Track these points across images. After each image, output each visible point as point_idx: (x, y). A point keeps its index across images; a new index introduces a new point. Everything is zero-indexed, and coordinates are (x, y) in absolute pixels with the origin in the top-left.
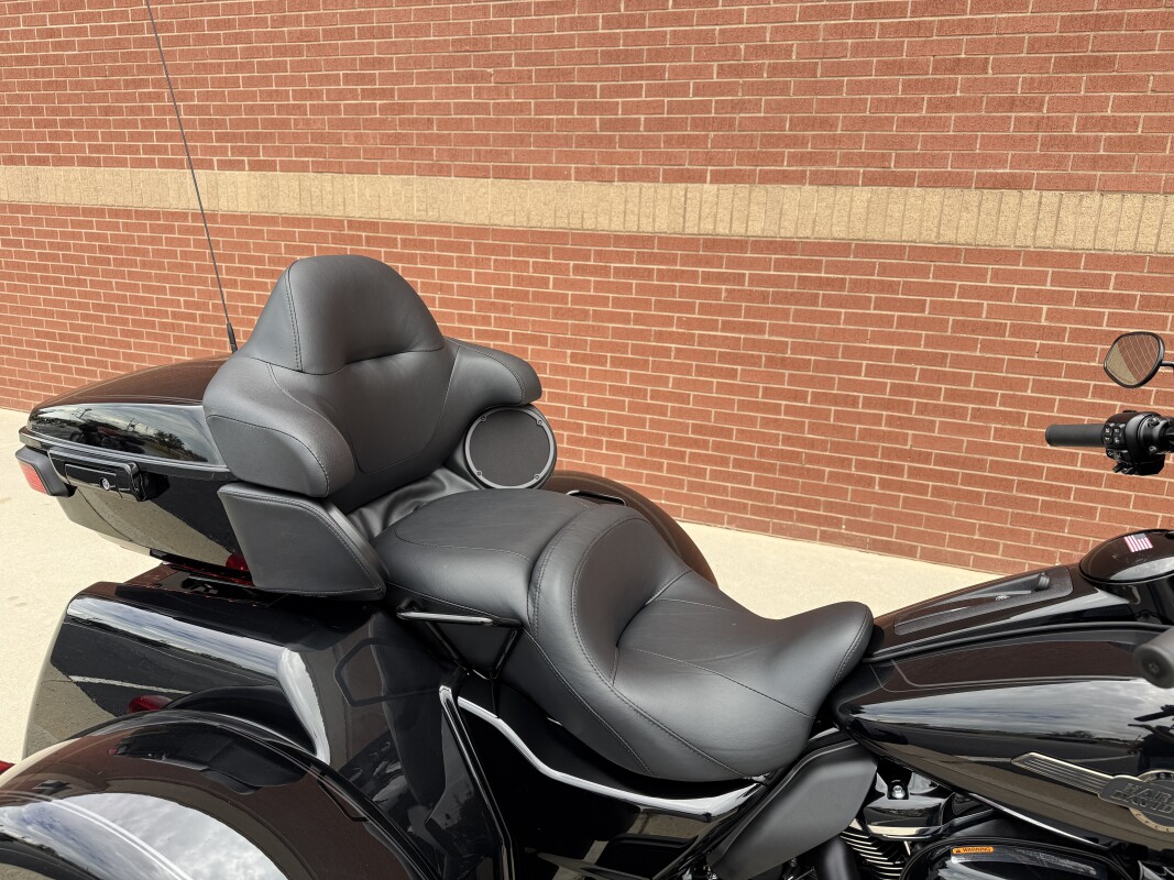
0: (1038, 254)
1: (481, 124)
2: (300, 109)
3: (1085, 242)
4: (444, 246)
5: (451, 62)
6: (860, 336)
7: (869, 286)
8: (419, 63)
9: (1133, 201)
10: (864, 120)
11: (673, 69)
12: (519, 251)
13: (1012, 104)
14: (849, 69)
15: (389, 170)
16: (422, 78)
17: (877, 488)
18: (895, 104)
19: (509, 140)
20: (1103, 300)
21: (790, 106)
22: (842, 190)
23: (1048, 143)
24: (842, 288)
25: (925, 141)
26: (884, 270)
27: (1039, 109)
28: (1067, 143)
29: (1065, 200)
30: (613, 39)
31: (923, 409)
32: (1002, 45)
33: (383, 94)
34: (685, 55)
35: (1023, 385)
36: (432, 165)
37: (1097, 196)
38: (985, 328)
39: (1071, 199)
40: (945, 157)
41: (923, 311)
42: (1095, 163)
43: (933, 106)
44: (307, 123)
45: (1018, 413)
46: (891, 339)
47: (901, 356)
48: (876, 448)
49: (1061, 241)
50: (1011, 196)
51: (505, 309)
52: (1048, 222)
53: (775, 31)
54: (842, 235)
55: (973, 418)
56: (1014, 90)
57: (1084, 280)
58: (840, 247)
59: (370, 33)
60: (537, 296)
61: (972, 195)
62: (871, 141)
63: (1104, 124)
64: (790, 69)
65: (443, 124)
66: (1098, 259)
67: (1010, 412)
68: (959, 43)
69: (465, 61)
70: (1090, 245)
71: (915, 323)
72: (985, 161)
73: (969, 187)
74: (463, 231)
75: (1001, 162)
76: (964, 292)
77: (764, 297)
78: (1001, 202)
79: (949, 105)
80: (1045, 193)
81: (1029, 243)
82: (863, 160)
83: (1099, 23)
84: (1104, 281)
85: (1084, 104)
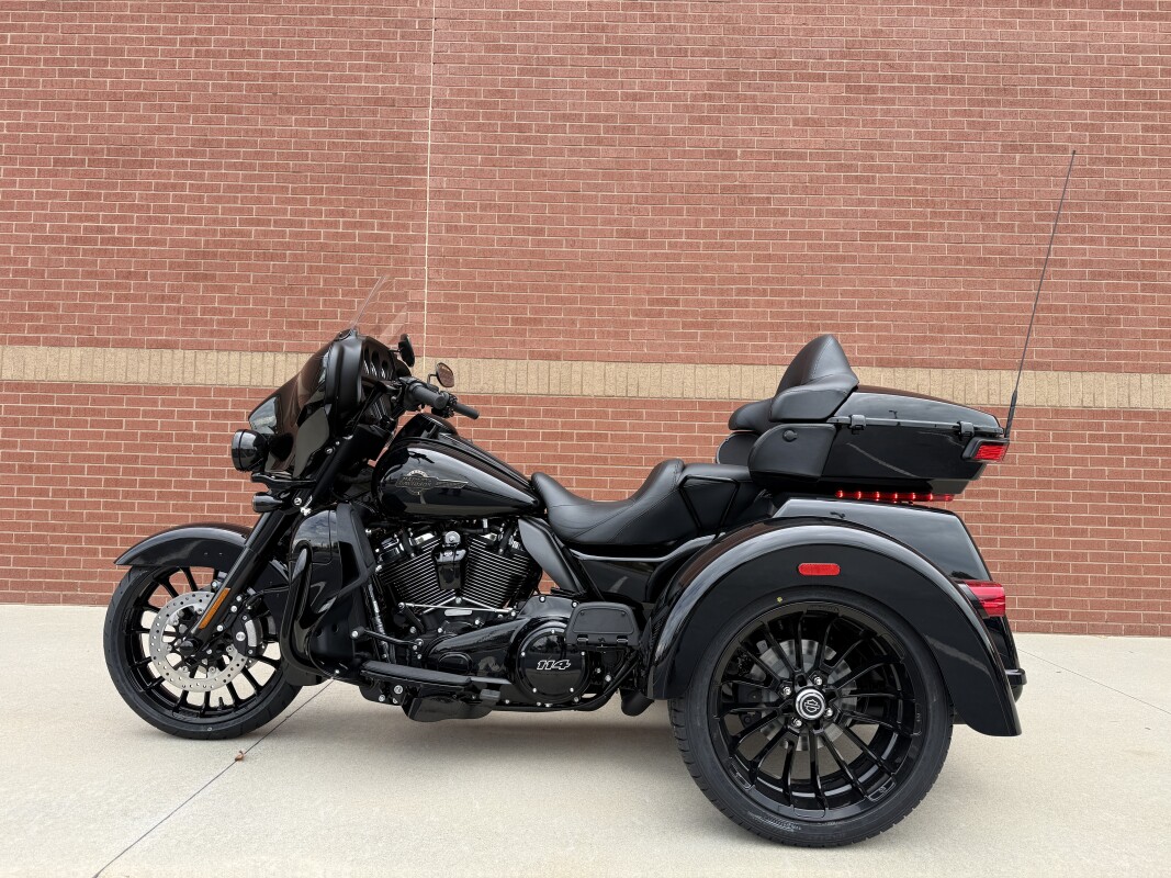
0: (187, 388)
3: (212, 380)
6: (81, 446)
7: (86, 412)
9: (235, 356)
10: (76, 305)
13: (163, 299)
14: (64, 274)
18: (95, 296)
20: (226, 415)
21: (28, 295)
22: (64, 349)
23: (185, 322)
24: (68, 414)
25: (114, 319)
26: (94, 401)
27: (178, 302)
28: (196, 322)
29: (198, 355)
31: (127, 495)
32: (154, 265)
35: (186, 473)
37: (216, 353)
38: (160, 437)
39: (201, 355)
40: (127, 329)
41: (121, 427)
42: (212, 333)
43: (118, 298)
45: (186, 492)
47: (110, 459)
48: (97, 526)
49: (198, 381)
50: (167, 353)
52: (190, 368)
53: (17, 249)
54: (65, 379)
55: (159, 498)
56: (163, 291)
57: (214, 404)
58: (65, 387)
61: (145, 352)
62: (81, 318)
63: (214, 311)
64: (27, 273)
67: (181, 492)
68: (130, 262)
70: (215, 382)
71: (117, 436)
72: (151, 331)
73: (143, 348)
75: (160, 333)
76: (146, 414)
77: (16, 422)
79: (127, 298)
80: (186, 352)
82: (78, 330)
83: (205, 255)
84: (225, 404)
85: (203, 300)
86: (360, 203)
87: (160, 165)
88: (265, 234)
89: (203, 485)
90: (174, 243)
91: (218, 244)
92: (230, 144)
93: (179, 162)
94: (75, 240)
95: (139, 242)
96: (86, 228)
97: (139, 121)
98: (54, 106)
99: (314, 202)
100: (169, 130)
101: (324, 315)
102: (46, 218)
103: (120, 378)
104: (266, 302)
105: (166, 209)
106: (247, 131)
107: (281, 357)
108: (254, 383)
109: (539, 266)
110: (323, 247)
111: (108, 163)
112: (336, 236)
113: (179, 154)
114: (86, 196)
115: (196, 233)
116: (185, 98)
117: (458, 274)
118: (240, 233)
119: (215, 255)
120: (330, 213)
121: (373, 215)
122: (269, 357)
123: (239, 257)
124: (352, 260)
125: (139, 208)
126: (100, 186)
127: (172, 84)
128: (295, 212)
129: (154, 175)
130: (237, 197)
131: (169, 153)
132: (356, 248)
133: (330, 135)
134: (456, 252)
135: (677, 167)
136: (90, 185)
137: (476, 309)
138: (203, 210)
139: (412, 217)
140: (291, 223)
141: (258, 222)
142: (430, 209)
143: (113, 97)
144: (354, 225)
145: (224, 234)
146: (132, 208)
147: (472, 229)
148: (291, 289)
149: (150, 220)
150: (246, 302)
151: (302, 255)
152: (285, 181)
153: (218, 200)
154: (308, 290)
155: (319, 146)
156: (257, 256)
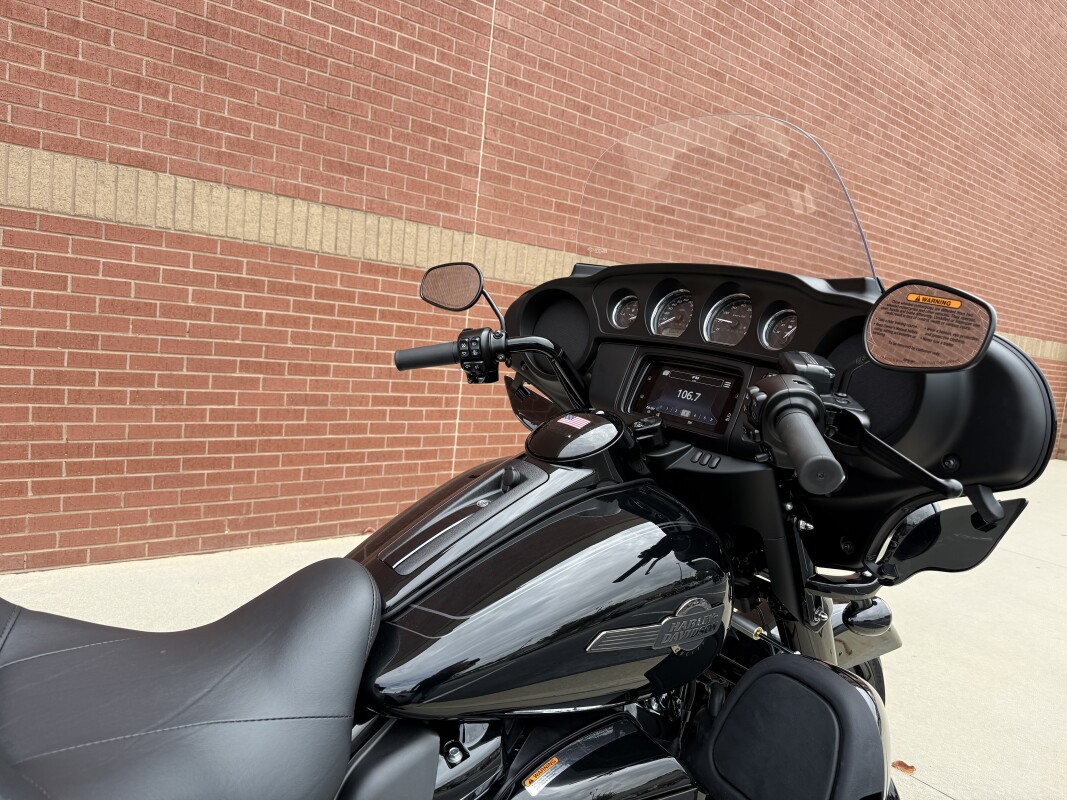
0: (179, 237)
3: (218, 229)
9: (254, 197)
13: (138, 84)
17: (30, 493)
20: (239, 284)
26: (10, 238)
27: (165, 96)
28: (194, 134)
29: (198, 188)
31: (76, 397)
32: (121, 22)
35: (178, 364)
37: (225, 189)
38: (136, 308)
39: (203, 188)
40: (73, 123)
41: (65, 288)
42: (219, 157)
43: (53, 65)
45: (176, 392)
46: (29, 319)
47: (44, 339)
48: (24, 448)
49: (198, 226)
50: (148, 177)
52: (185, 207)
55: (133, 401)
56: (139, 70)
57: (222, 265)
61: (108, 170)
63: (224, 124)
66: (233, 247)
67: (169, 392)
70: (223, 233)
71: (57, 302)
72: (117, 136)
73: (103, 160)
75: (134, 141)
76: (109, 270)
78: (138, 181)
79: (70, 67)
80: (179, 179)
81: (170, 225)
83: (210, 30)
84: (238, 267)
85: (204, 101)
86: (421, 18)
88: (300, 23)
89: (203, 382)
101: (371, 160)
103: (61, 204)
104: (298, 125)
107: (316, 209)
108: (280, 241)
109: (584, 149)
110: (375, 65)
112: (390, 54)
117: (513, 140)
119: (225, 35)
120: (385, 20)
121: (433, 38)
122: (301, 206)
123: (263, 47)
124: (407, 93)
132: (413, 79)
134: (514, 112)
135: (689, 76)
137: (526, 186)
139: (474, 56)
140: (335, 18)
142: (493, 49)
144: (413, 46)
147: (529, 89)
148: (330, 115)
150: (270, 119)
151: (348, 69)
154: (353, 120)
156: (289, 54)
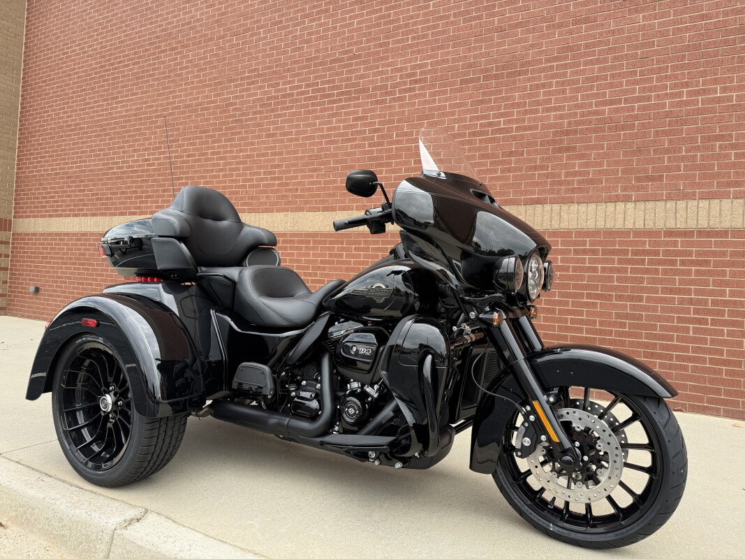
0: (554, 232)
1: (318, 189)
2: (244, 186)
3: (573, 225)
4: (301, 242)
5: (307, 164)
8: (294, 165)
9: (592, 206)
11: (396, 162)
12: (331, 243)
13: (535, 168)
15: (279, 211)
16: (295, 171)
18: (488, 171)
19: (329, 195)
20: (585, 252)
23: (553, 183)
25: (500, 186)
27: (547, 170)
28: (560, 183)
29: (563, 208)
30: (372, 152)
32: (529, 144)
33: (279, 178)
34: (400, 156)
36: (297, 208)
37: (576, 205)
39: (565, 207)
40: (510, 192)
42: (573, 191)
43: (503, 171)
44: (247, 192)
45: (553, 308)
49: (563, 226)
50: (539, 207)
51: (324, 269)
52: (556, 217)
56: (536, 162)
57: (575, 243)
59: (275, 154)
60: (338, 262)
63: (575, 174)
65: (303, 190)
66: (581, 233)
67: (550, 308)
68: (512, 145)
69: (313, 164)
70: (575, 227)
72: (526, 193)
74: (308, 235)
75: (533, 193)
78: (534, 210)
79: (509, 170)
80: (553, 205)
81: (549, 227)
83: (568, 133)
84: (584, 243)
85: (566, 166)
86: (703, 74)
87: (532, 72)
88: (617, 110)
89: (567, 303)
90: (544, 127)
91: (577, 123)
92: (587, 46)
93: (547, 67)
94: (474, 134)
95: (518, 129)
96: (481, 124)
97: (518, 43)
98: (460, 45)
99: (659, 79)
100: (539, 45)
101: (668, 169)
102: (455, 121)
104: (617, 163)
105: (538, 103)
106: (601, 34)
107: (630, 205)
108: (608, 226)
110: (668, 114)
111: (496, 77)
112: (680, 104)
113: (548, 61)
114: (482, 102)
115: (561, 117)
116: (553, 19)
118: (596, 113)
119: (576, 132)
120: (675, 86)
121: (716, 81)
122: (621, 206)
123: (595, 130)
124: (695, 122)
125: (518, 105)
126: (491, 93)
127: (542, 11)
128: (643, 90)
129: (529, 80)
130: (594, 86)
131: (540, 62)
132: (699, 112)
133: (675, 22)
136: (484, 94)
138: (566, 100)
140: (639, 99)
141: (611, 102)
143: (500, 30)
144: (698, 93)
145: (583, 115)
146: (513, 106)
148: (639, 152)
149: (526, 112)
150: (601, 164)
151: (649, 123)
152: (634, 66)
153: (577, 90)
154: (654, 150)
155: (662, 34)
156: (610, 128)
